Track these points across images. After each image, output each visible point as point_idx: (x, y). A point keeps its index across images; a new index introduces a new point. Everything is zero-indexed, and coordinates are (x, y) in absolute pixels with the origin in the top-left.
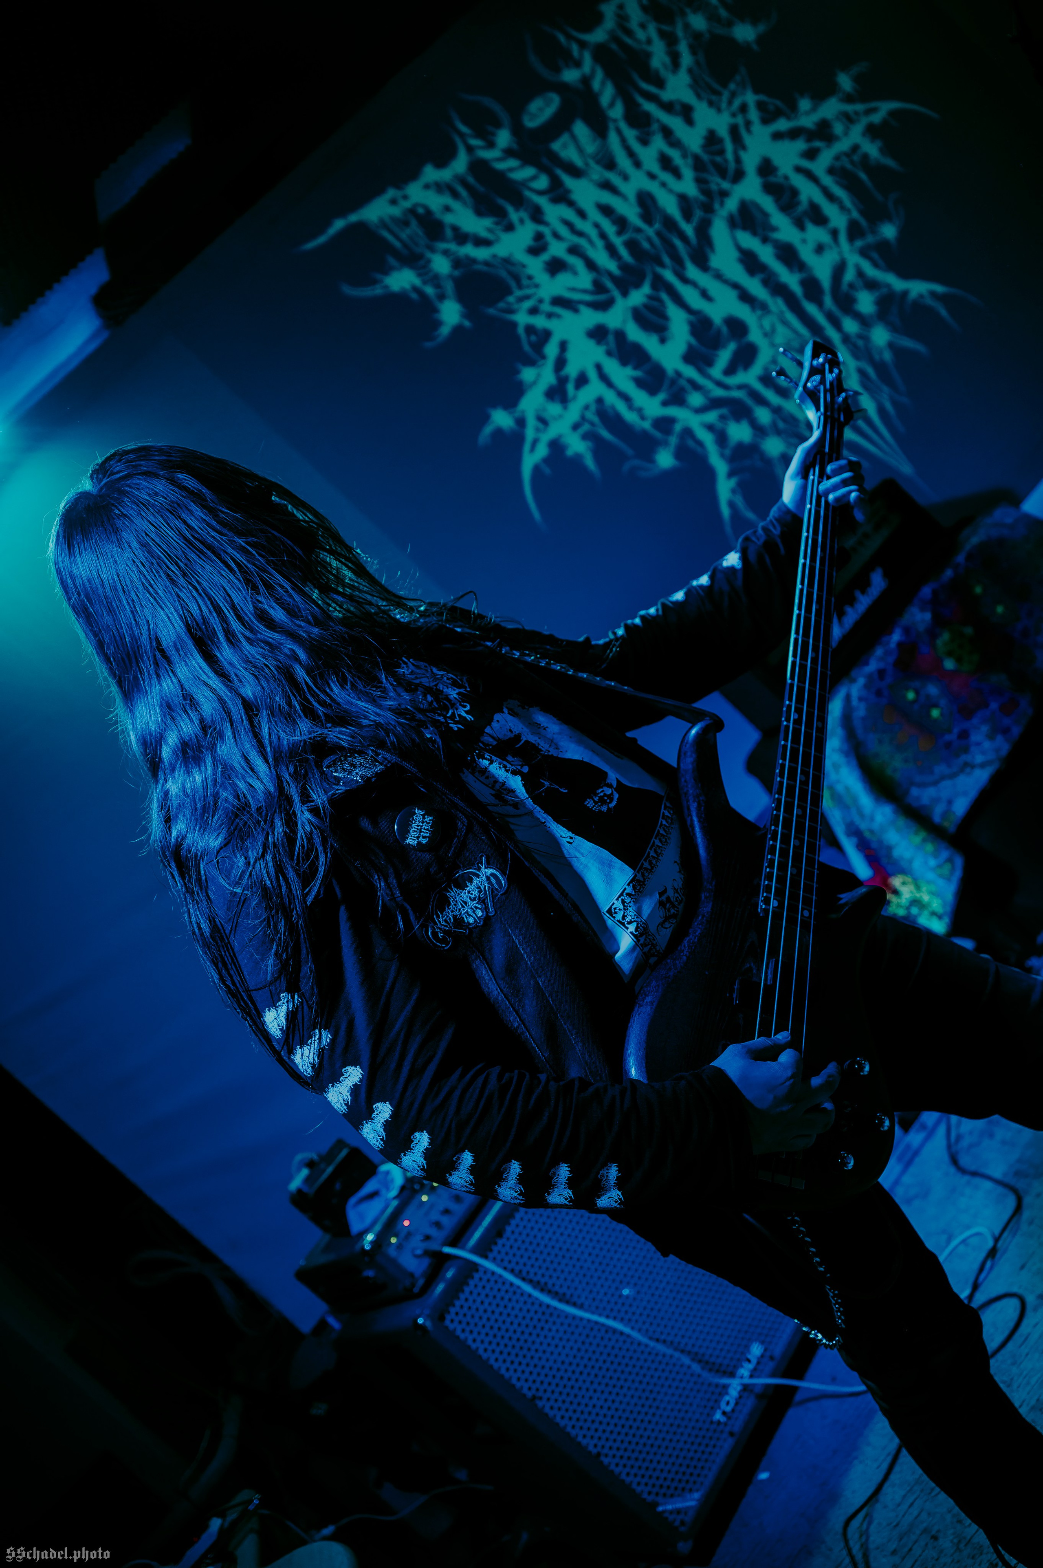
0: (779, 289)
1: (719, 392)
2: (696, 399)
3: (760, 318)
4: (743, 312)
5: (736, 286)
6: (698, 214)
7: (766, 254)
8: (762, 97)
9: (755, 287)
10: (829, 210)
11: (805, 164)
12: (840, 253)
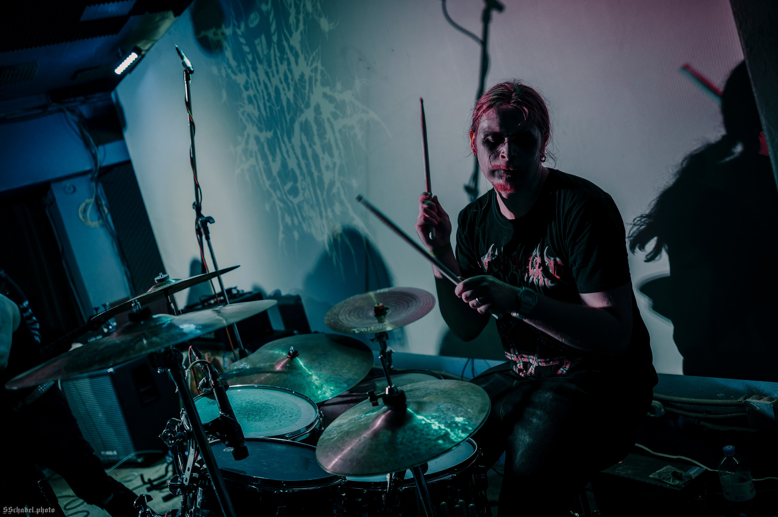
0: (311, 174)
1: (285, 198)
2: (278, 193)
3: (302, 180)
4: (298, 172)
5: (297, 158)
6: (292, 113)
7: (309, 152)
8: (323, 68)
9: (303, 163)
10: (335, 152)
11: (332, 119)
12: (334, 177)
